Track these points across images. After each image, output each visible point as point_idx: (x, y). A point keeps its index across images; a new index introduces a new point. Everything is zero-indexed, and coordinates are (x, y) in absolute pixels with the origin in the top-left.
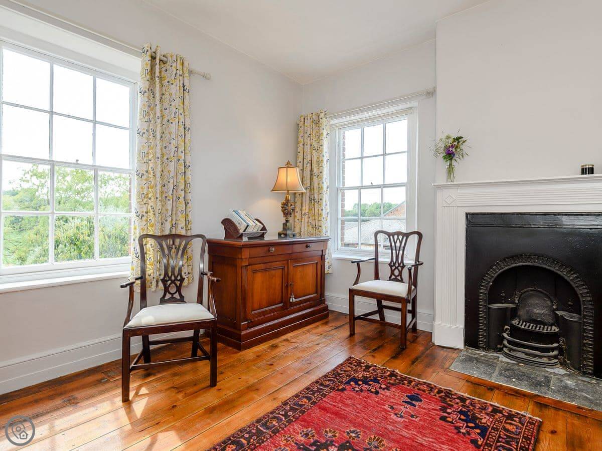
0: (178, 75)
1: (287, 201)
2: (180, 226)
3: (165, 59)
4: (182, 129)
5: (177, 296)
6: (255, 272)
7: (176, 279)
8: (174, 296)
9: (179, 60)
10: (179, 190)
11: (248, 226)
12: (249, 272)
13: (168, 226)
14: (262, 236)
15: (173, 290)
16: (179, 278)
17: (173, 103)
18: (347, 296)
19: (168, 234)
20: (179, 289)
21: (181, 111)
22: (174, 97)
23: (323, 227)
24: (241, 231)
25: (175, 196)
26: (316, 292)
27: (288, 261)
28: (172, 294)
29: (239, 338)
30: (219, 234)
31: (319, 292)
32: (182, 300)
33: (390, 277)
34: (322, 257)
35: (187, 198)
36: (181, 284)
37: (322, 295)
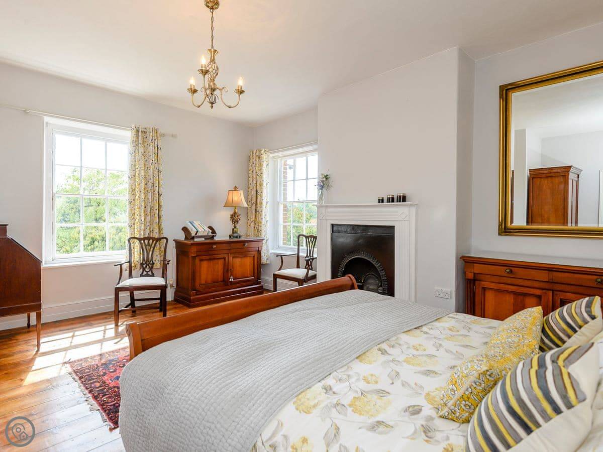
0: (154, 140)
1: (235, 213)
2: (155, 232)
3: (145, 130)
4: (156, 172)
5: (150, 273)
6: (201, 260)
7: (149, 263)
8: (148, 273)
9: (154, 130)
10: (154, 210)
11: (197, 232)
12: (197, 261)
13: (147, 231)
14: (213, 237)
15: (147, 270)
16: (151, 263)
17: (151, 158)
18: (272, 279)
19: (147, 236)
20: (151, 269)
21: (156, 161)
22: (151, 154)
23: (263, 231)
24: (193, 235)
25: (152, 214)
26: (254, 276)
27: (228, 254)
28: (147, 272)
29: (190, 300)
30: (181, 237)
31: (256, 277)
32: (153, 275)
33: (306, 267)
34: (259, 252)
35: (160, 214)
36: (152, 266)
37: (259, 278)
